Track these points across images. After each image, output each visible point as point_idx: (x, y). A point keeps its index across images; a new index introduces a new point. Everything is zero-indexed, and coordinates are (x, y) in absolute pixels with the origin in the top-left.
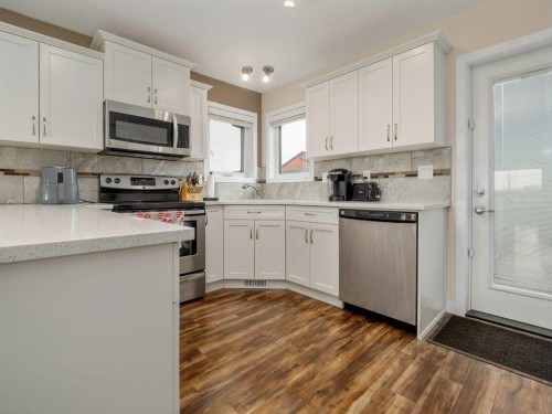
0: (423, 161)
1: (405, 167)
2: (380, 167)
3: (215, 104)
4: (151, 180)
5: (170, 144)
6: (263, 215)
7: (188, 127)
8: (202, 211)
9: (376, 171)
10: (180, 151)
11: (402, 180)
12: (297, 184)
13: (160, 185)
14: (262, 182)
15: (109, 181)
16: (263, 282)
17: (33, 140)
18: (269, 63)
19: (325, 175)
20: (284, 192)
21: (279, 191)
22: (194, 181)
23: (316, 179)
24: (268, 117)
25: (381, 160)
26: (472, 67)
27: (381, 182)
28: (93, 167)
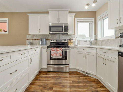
4: (61, 40)
5: (62, 31)
6: (88, 51)
7: (67, 26)
8: (68, 48)
10: (65, 33)
13: (63, 41)
14: (96, 40)
15: (52, 41)
16: (89, 74)
17: (37, 33)
20: (103, 43)
21: (102, 43)
22: (70, 40)
23: (117, 38)
24: (98, 18)
28: (50, 38)
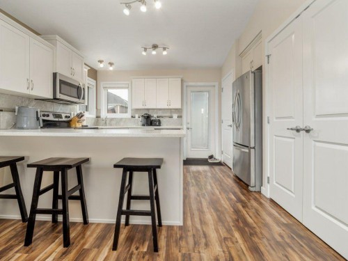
0: (175, 113)
1: (168, 114)
2: (160, 114)
3: (90, 79)
9: (159, 115)
11: (168, 119)
12: (121, 119)
14: (98, 117)
15: (44, 116)
18: (112, 61)
19: (137, 116)
23: (132, 117)
24: (102, 84)
25: (161, 111)
26: (187, 86)
27: (161, 119)
